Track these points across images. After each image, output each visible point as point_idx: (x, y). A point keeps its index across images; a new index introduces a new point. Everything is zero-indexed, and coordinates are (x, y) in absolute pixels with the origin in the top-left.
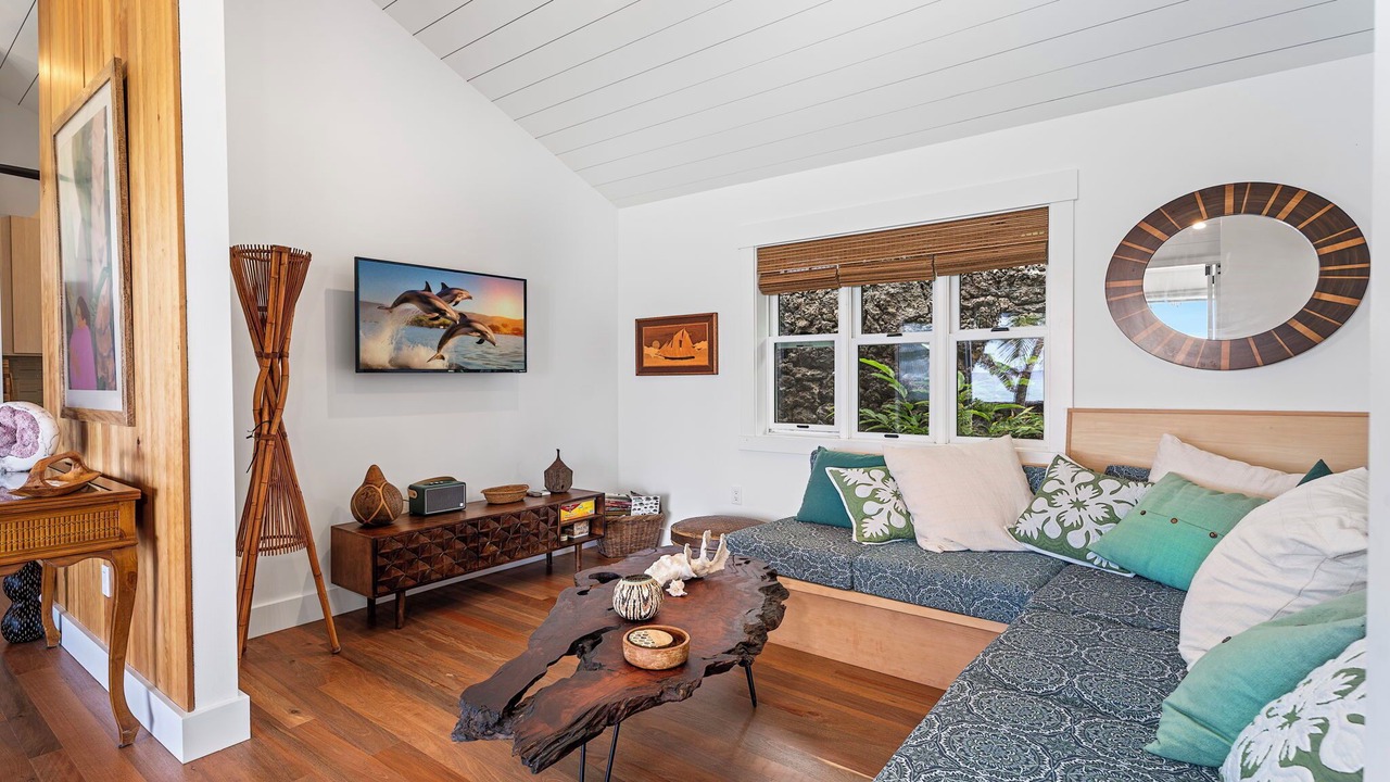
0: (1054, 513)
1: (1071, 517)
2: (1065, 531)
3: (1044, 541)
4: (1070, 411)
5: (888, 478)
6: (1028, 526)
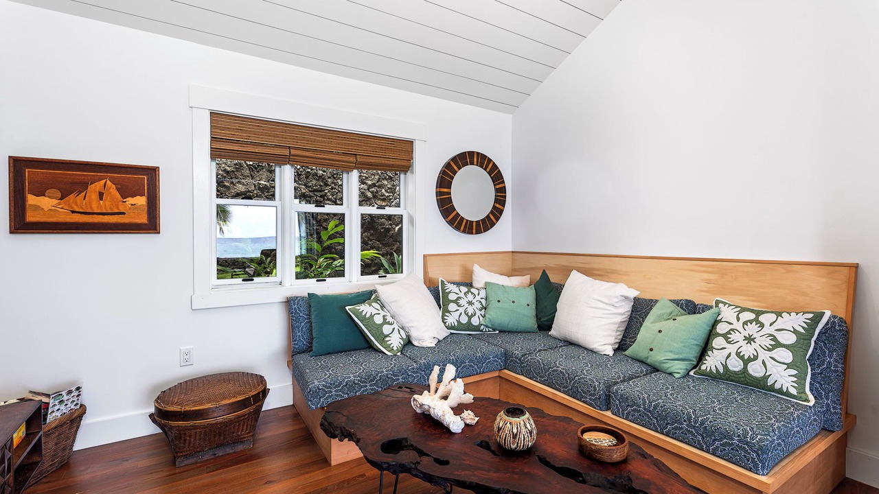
1: (471, 310)
2: (470, 318)
3: (460, 326)
4: (425, 256)
5: (383, 306)
6: (451, 320)
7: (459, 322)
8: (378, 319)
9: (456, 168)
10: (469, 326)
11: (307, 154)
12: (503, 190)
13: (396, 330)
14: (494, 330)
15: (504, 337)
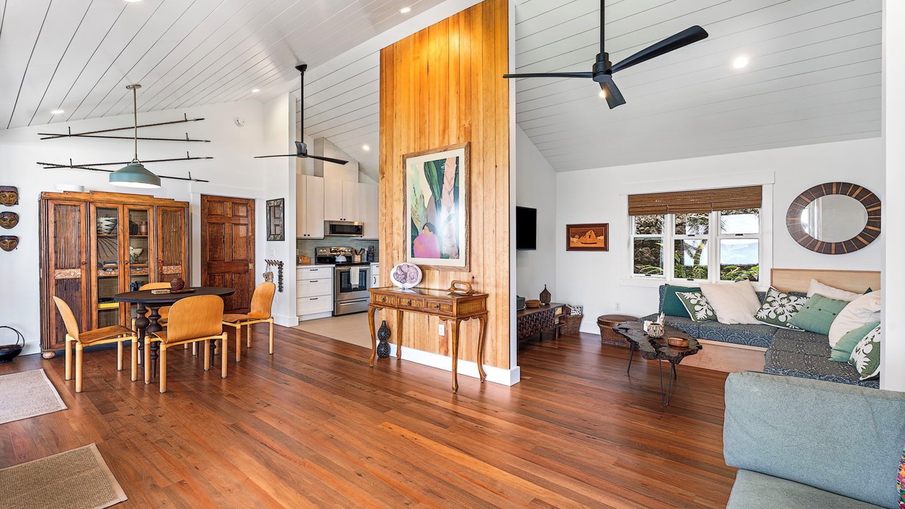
0: (772, 309)
1: (780, 310)
2: (778, 315)
3: (768, 320)
4: (773, 269)
5: (702, 296)
6: (763, 314)
7: (768, 317)
8: (693, 302)
9: (807, 200)
10: (776, 321)
11: (678, 207)
12: (878, 212)
13: (705, 310)
14: (800, 329)
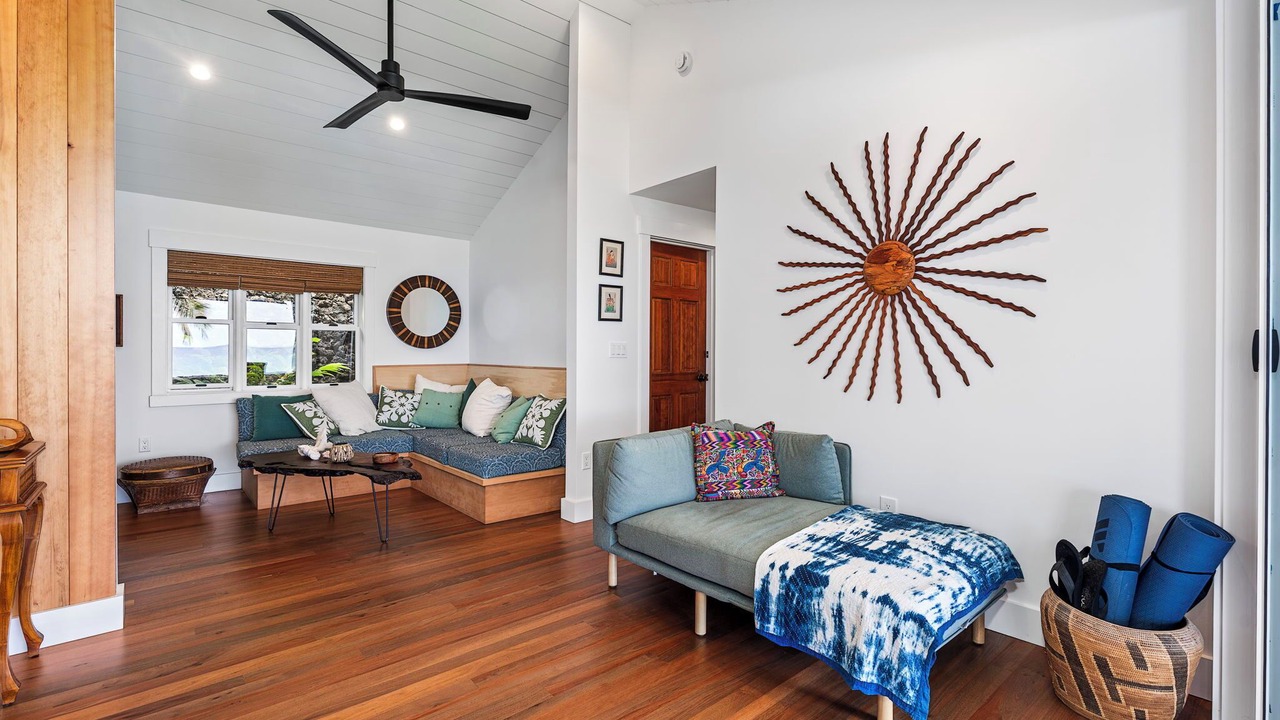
0: (393, 410)
1: (401, 411)
2: (400, 417)
3: (391, 423)
4: (374, 367)
5: (316, 405)
6: (383, 418)
7: (389, 420)
8: (309, 414)
9: (406, 290)
10: (399, 423)
11: (257, 281)
12: (458, 309)
13: (325, 422)
14: (422, 427)
15: (431, 432)
